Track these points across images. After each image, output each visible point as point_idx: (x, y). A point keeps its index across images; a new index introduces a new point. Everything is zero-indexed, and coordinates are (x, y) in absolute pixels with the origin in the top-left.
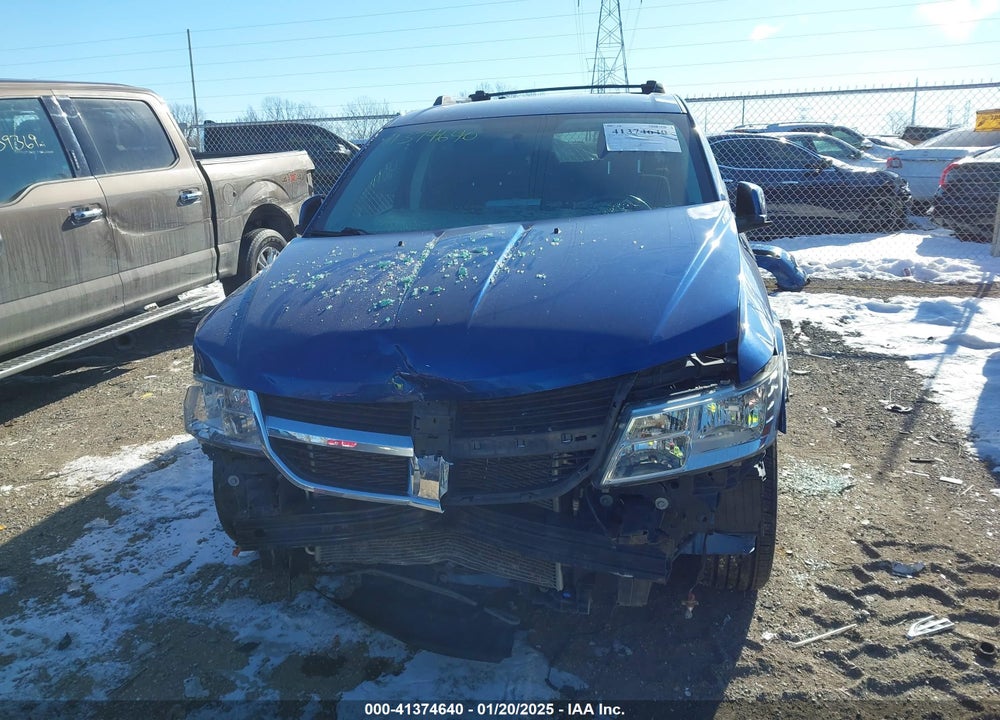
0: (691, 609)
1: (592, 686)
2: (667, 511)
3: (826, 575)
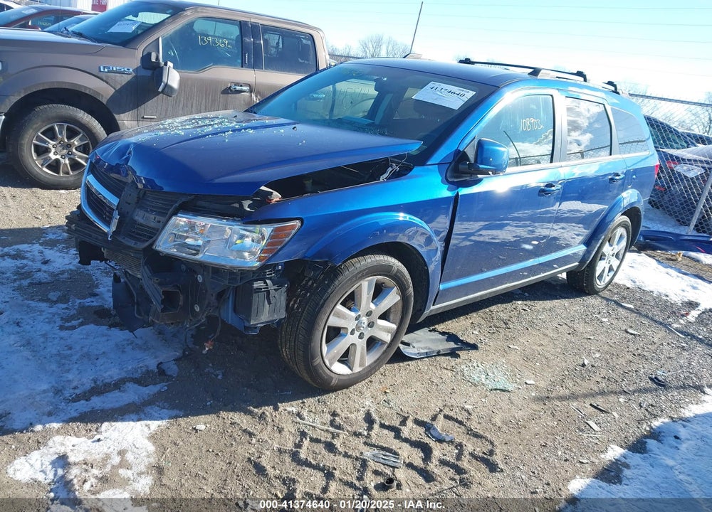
0: (207, 349)
1: (177, 376)
2: (202, 283)
3: (385, 410)
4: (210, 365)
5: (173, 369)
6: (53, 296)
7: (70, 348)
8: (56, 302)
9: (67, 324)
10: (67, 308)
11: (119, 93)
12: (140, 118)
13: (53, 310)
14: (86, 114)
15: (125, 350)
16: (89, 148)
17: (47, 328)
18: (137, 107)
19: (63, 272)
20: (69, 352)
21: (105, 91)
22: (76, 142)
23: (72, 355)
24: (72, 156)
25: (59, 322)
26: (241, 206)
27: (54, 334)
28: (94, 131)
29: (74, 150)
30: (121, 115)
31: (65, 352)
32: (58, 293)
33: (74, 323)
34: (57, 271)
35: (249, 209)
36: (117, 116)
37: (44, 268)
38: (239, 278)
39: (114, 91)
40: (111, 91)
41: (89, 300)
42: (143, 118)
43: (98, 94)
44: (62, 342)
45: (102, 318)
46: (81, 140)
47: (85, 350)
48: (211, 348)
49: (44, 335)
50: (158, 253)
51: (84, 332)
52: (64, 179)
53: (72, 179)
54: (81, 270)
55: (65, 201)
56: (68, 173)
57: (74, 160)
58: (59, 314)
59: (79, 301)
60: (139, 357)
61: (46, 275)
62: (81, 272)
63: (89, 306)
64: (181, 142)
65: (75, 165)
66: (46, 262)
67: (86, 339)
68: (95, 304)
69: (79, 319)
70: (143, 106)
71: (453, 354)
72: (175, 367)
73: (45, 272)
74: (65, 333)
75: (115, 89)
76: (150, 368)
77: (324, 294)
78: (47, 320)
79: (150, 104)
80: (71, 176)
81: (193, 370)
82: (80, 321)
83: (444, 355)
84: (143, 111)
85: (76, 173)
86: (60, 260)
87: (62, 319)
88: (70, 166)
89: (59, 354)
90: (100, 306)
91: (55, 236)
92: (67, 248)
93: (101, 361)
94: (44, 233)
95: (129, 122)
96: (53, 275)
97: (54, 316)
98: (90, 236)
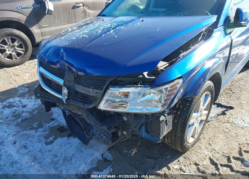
0: (134, 152)
1: (113, 160)
2: (127, 121)
3: (217, 155)
4: (124, 148)
5: (109, 156)
6: (35, 125)
7: (56, 157)
8: (37, 128)
9: (48, 140)
10: (44, 131)
11: (29, 18)
12: (41, 27)
13: (38, 134)
14: (17, 30)
15: (82, 150)
16: (22, 45)
17: (39, 145)
18: (38, 23)
19: (34, 110)
20: (57, 159)
21: (22, 18)
22: (16, 44)
23: (58, 161)
24: (16, 51)
25: (44, 141)
26: (144, 76)
27: (45, 149)
28: (23, 37)
29: (16, 48)
30: (32, 27)
31: (54, 160)
32: (37, 123)
33: (51, 139)
34: (31, 110)
35: (148, 77)
36: (30, 29)
37: (25, 109)
38: (150, 117)
39: (26, 17)
40: (25, 18)
41: (52, 123)
42: (42, 27)
43: (20, 20)
44: (51, 153)
45: (62, 132)
46: (18, 42)
47: (63, 155)
48: (137, 151)
49: (40, 151)
50: (100, 110)
51: (58, 144)
52: (16, 61)
53: (19, 61)
54: (41, 106)
55: (19, 72)
56: (16, 58)
57: (17, 52)
58: (42, 136)
59: (48, 125)
60: (90, 153)
61: (27, 114)
62: (42, 108)
63: (53, 127)
64: (90, 42)
65: (19, 54)
66: (24, 106)
67: (61, 148)
68: (55, 125)
69: (52, 136)
70: (40, 22)
71: (224, 113)
72: (110, 155)
73: (26, 112)
74: (49, 147)
75: (26, 16)
76: (99, 159)
77: (189, 111)
78: (38, 141)
79: (43, 20)
80: (18, 59)
81: (118, 154)
82: (53, 137)
83: (220, 115)
84: (41, 24)
85: (20, 57)
86: (30, 103)
87: (45, 138)
88: (17, 55)
89: (52, 162)
90: (58, 125)
91: (22, 91)
92: (30, 96)
93: (74, 160)
94: (17, 90)
95: (36, 30)
96: (30, 113)
97: (40, 137)
98: (49, 98)
